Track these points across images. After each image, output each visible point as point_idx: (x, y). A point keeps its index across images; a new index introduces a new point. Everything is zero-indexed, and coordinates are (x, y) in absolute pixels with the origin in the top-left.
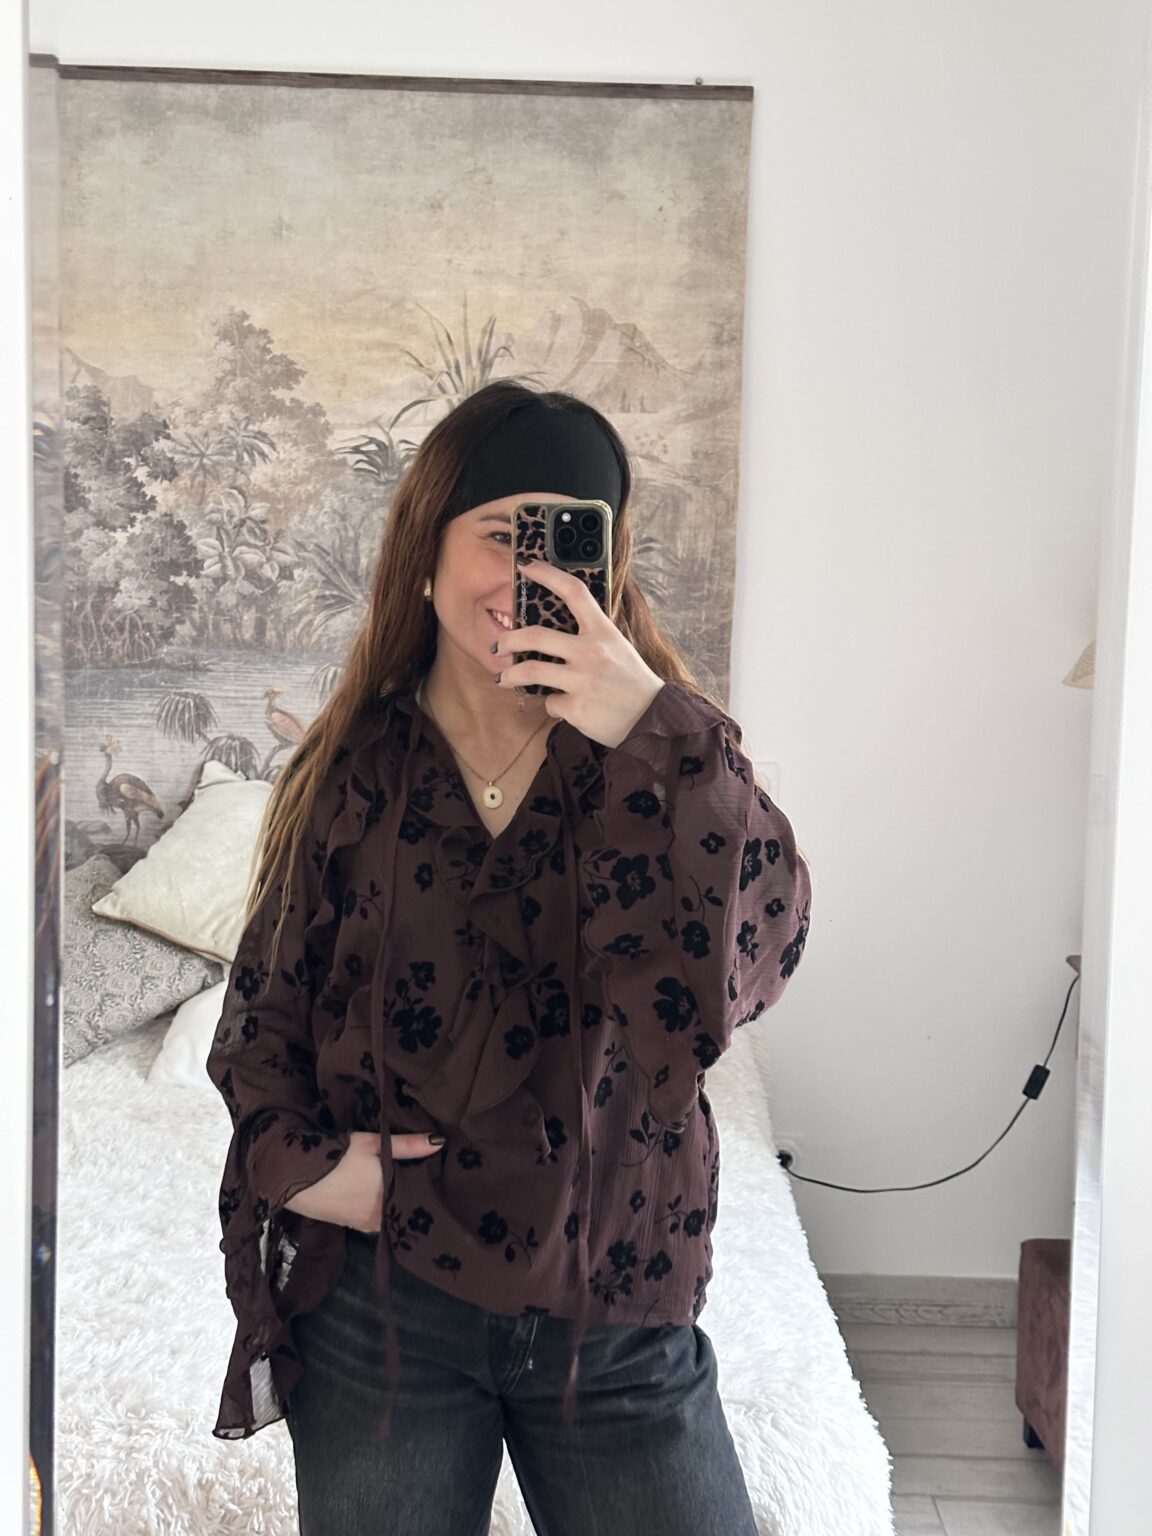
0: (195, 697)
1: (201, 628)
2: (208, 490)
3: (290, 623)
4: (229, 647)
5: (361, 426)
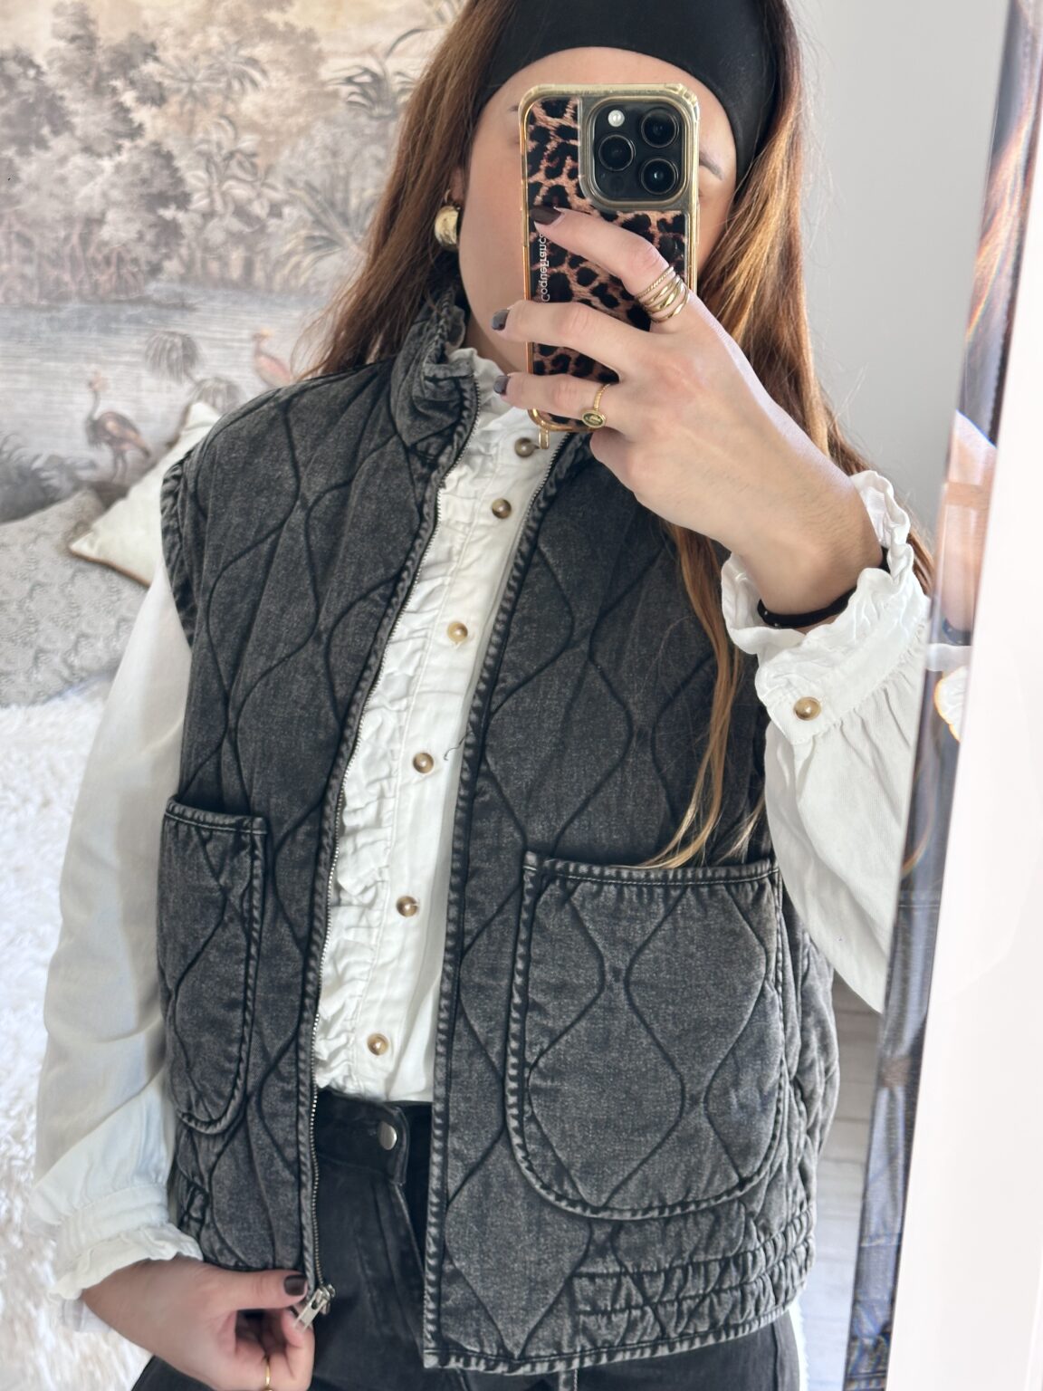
0: (183, 336)
1: (189, 265)
2: (197, 118)
3: (279, 264)
4: (216, 286)
5: (354, 55)
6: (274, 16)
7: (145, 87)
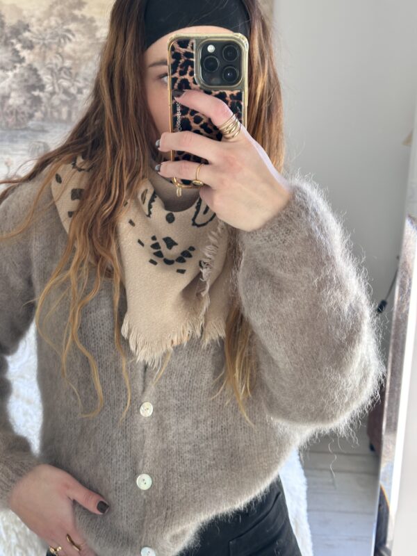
1: (45, 114)
2: (47, 54)
4: (56, 122)
6: (77, 12)
7: (25, 42)
